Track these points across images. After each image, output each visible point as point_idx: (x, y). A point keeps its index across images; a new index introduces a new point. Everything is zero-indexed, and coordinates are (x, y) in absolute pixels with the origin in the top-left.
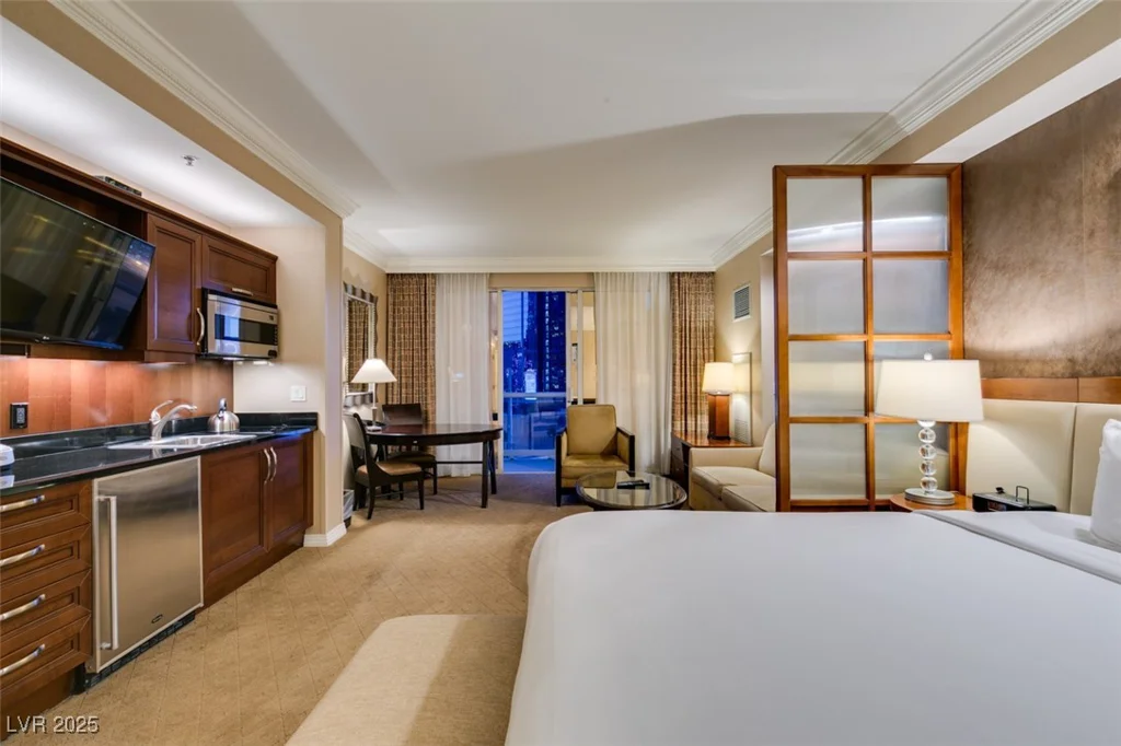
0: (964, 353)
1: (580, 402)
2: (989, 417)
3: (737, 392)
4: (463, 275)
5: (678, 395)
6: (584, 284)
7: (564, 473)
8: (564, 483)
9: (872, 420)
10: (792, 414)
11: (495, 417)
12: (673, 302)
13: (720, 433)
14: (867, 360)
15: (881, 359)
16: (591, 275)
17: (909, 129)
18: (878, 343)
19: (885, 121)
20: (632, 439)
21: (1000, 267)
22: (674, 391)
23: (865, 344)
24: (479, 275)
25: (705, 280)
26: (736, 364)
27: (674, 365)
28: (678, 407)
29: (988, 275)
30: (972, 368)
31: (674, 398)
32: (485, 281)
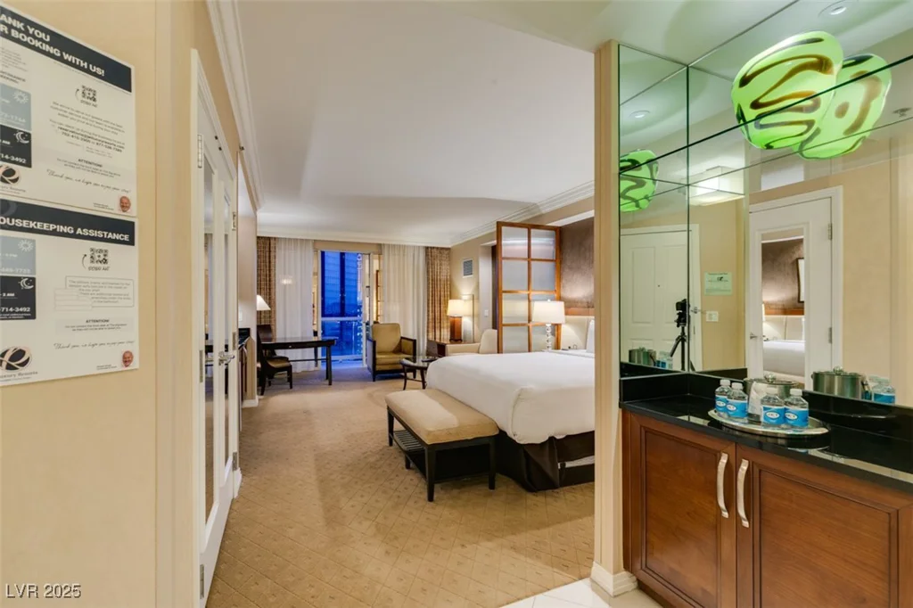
0: (560, 299)
1: (371, 323)
2: (567, 322)
3: (465, 316)
4: (296, 240)
5: (430, 317)
6: (375, 249)
7: (378, 362)
8: (378, 368)
9: (531, 325)
10: (504, 322)
11: (315, 334)
12: (428, 264)
13: (456, 337)
14: (529, 301)
15: (534, 300)
16: (380, 246)
17: (543, 212)
18: (533, 294)
19: (535, 206)
20: (414, 341)
21: (571, 268)
22: (428, 315)
23: (529, 295)
24: (307, 240)
25: (446, 252)
26: (465, 300)
27: (428, 300)
28: (431, 325)
29: (567, 270)
30: (561, 305)
31: (428, 319)
32: (311, 244)
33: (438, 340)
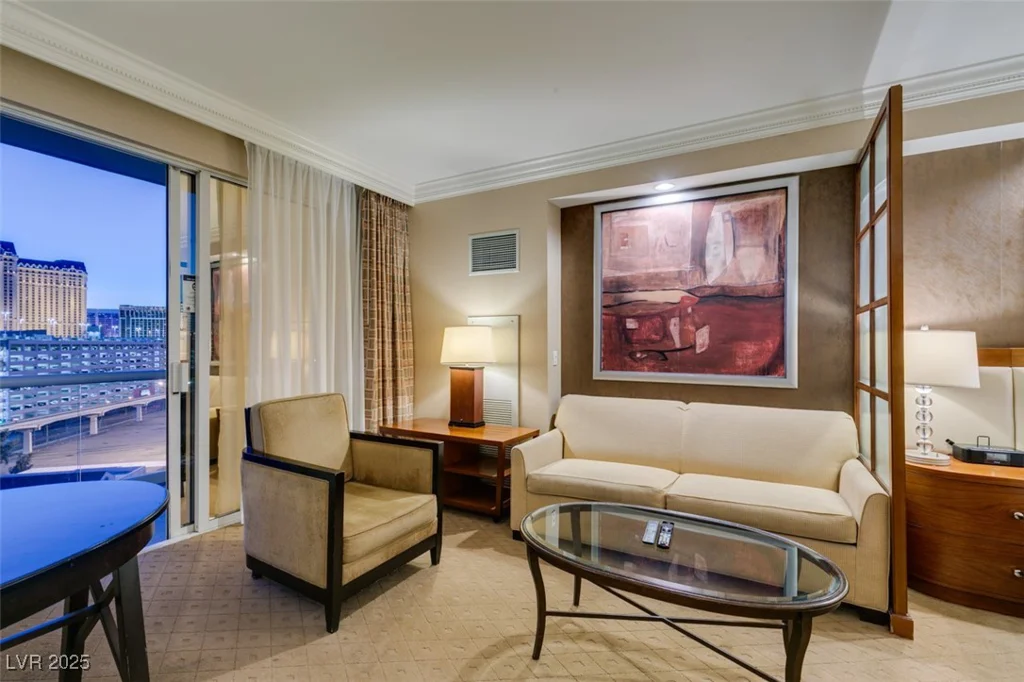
8: (349, 572)
20: (436, 449)
25: (402, 213)
33: (390, 424)
